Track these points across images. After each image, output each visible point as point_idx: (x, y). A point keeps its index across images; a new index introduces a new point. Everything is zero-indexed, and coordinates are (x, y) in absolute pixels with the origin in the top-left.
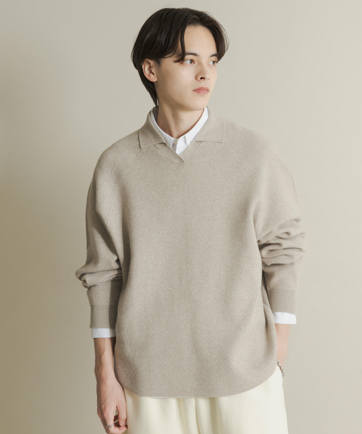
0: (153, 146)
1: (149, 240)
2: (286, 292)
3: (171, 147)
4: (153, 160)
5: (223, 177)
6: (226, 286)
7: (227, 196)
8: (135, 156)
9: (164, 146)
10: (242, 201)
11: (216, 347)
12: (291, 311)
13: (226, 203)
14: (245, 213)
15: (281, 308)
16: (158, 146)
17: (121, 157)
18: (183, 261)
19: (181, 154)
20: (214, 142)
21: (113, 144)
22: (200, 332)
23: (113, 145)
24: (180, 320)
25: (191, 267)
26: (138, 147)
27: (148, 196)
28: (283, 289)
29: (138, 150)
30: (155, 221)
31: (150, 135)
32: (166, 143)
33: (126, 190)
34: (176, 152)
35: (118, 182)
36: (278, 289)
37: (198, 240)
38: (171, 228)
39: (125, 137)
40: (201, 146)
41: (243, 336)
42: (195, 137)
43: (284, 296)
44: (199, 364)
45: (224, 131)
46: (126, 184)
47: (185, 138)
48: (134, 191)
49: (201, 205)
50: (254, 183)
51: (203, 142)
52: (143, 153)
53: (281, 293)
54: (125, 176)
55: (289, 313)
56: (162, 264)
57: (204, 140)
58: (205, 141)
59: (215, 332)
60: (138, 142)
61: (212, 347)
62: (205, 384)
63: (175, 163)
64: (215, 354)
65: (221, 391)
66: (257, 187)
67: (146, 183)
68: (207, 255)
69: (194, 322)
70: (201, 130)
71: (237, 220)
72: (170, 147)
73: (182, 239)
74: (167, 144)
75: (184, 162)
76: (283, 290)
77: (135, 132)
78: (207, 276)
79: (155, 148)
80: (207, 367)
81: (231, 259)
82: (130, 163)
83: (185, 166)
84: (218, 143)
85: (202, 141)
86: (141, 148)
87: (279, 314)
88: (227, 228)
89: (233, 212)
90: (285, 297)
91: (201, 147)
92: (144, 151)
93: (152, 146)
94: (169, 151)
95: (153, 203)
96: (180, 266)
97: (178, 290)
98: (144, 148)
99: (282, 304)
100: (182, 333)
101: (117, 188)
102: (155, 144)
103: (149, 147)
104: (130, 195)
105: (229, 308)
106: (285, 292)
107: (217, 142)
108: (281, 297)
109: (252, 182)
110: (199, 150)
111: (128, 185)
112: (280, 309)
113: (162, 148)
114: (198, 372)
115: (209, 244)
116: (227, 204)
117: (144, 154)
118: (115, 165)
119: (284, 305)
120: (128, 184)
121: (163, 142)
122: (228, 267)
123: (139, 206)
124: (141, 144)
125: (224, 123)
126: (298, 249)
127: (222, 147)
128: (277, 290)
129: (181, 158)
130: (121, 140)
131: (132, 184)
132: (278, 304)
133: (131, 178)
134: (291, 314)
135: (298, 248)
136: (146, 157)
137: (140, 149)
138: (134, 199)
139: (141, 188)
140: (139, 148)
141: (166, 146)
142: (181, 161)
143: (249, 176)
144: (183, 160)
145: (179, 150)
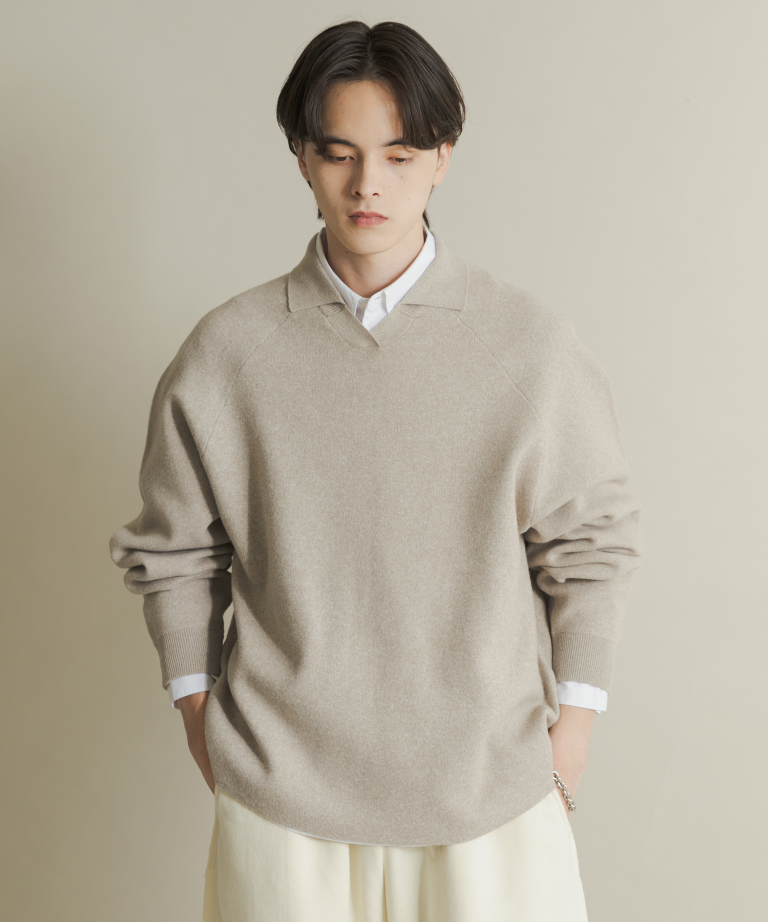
0: (317, 309)
1: (296, 507)
2: (591, 640)
3: (354, 314)
4: (313, 338)
5: (460, 383)
6: (453, 613)
7: (467, 424)
8: (277, 326)
9: (340, 310)
10: (498, 435)
11: (428, 742)
12: (597, 682)
13: (463, 437)
14: (503, 459)
15: (577, 673)
16: (326, 309)
17: (245, 327)
18: (365, 555)
19: (374, 329)
20: (444, 308)
21: (233, 298)
22: (394, 709)
23: (232, 300)
24: (354, 680)
25: (382, 569)
26: (283, 307)
27: (298, 414)
28: (585, 634)
29: (284, 314)
30: (311, 468)
31: (312, 285)
32: (344, 303)
33: (251, 396)
34: (361, 321)
35: (235, 378)
36: (575, 632)
37: (399, 513)
38: (344, 484)
39: (259, 286)
40: (417, 315)
41: (484, 720)
42: (406, 294)
43: (584, 648)
44: (387, 776)
45: (468, 287)
46: (254, 386)
47: (384, 296)
48: (270, 401)
49: (409, 439)
50: (525, 398)
51: (421, 306)
52: (293, 321)
53: (579, 641)
54: (250, 368)
55: (594, 685)
56: (321, 560)
57: (423, 304)
58: (427, 304)
59: (426, 710)
60: (285, 299)
61: (419, 741)
62: (398, 818)
63: (359, 348)
64: (423, 756)
65: (431, 832)
66: (532, 407)
67: (296, 386)
68: (417, 546)
69: (382, 685)
70: (418, 280)
71: (484, 475)
72: (352, 313)
73: (365, 509)
74: (346, 306)
75: (379, 347)
76: (584, 636)
77: (281, 278)
78: (415, 589)
79: (320, 313)
80: (405, 784)
81: (467, 556)
82: (263, 340)
83: (380, 356)
84: (454, 311)
85: (419, 304)
86: (289, 310)
87: (571, 685)
88: (463, 490)
89: (477, 458)
90: (587, 651)
91: (417, 318)
92: (296, 317)
93: (314, 307)
94: (349, 321)
95: (308, 429)
96: (359, 565)
97: (352, 617)
98: (296, 310)
99: (580, 665)
100: (356, 708)
101: (231, 390)
102: (319, 305)
103: (306, 309)
104: (261, 409)
105: (457, 660)
106: (588, 639)
107: (451, 310)
108: (580, 650)
109: (522, 397)
110: (413, 323)
111: (256, 387)
112: (574, 676)
113: (334, 313)
114: (384, 791)
115: (423, 523)
116: (466, 440)
117: (296, 324)
118: (230, 342)
119: (584, 667)
120: (257, 384)
121: (338, 301)
122: (460, 573)
123: (278, 433)
124: (290, 302)
125: (468, 270)
126: (626, 549)
127: (460, 319)
128: (572, 635)
129: (374, 338)
130: (249, 291)
131: (265, 386)
132: (571, 664)
133: (265, 373)
134: (598, 689)
135: (626, 547)
136: (299, 330)
137: (287, 314)
138: (268, 419)
139: (284, 397)
140: (286, 309)
141: (343, 311)
142: (373, 344)
143: (516, 385)
144: (378, 343)
145: (369, 321)
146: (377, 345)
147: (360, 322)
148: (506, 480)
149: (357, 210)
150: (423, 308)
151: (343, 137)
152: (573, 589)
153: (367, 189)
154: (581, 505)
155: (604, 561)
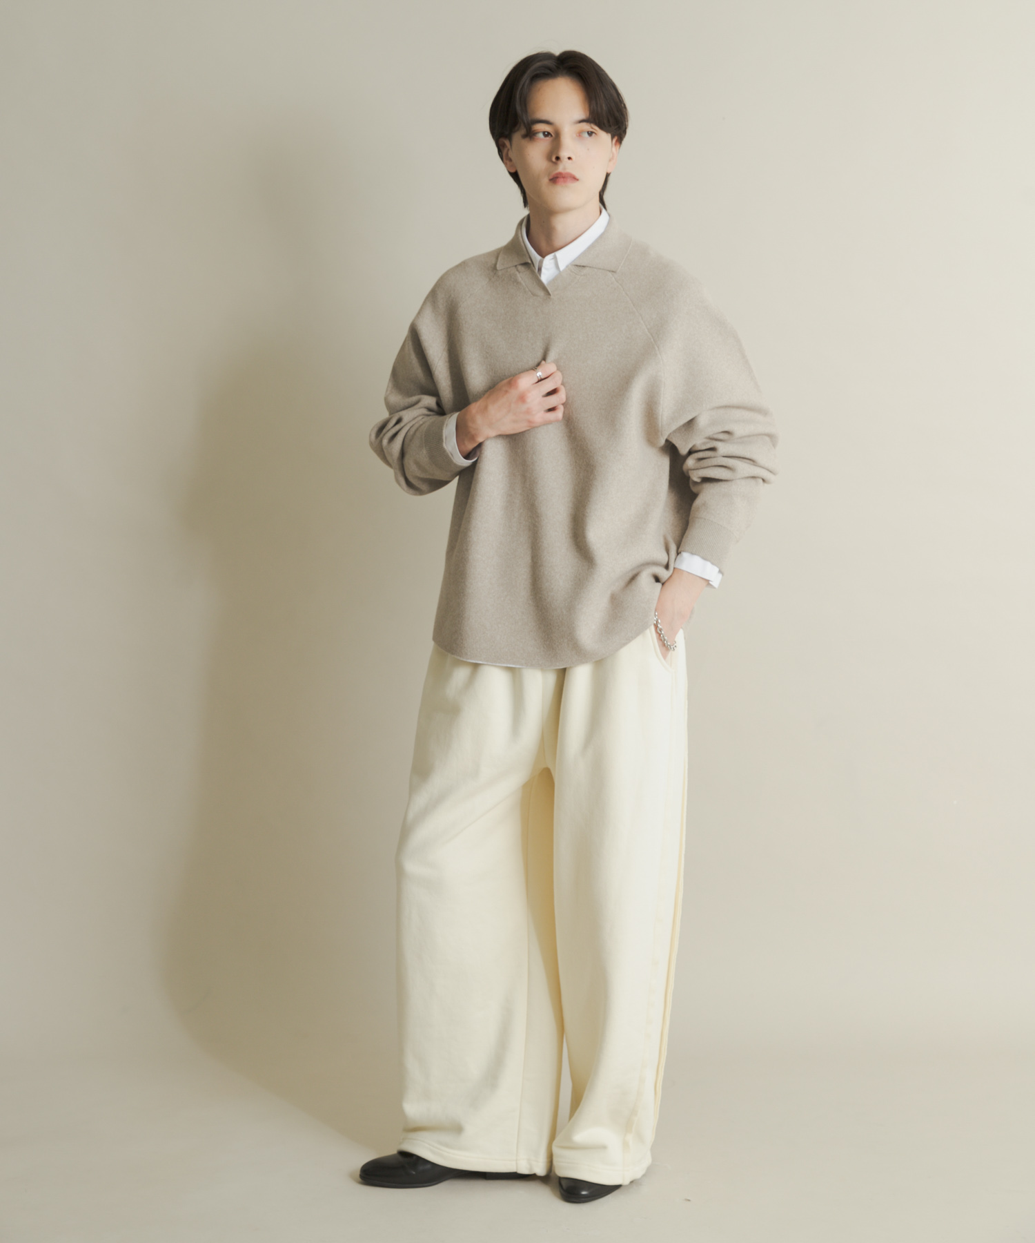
0: (512, 267)
3: (535, 270)
4: (508, 289)
8: (488, 282)
9: (527, 268)
14: (627, 383)
16: (520, 268)
19: (550, 282)
20: (603, 269)
26: (494, 267)
29: (492, 272)
32: (530, 262)
34: (540, 275)
40: (584, 274)
42: (575, 258)
45: (626, 255)
47: (555, 258)
52: (498, 277)
57: (589, 265)
58: (591, 266)
60: (496, 261)
63: (538, 295)
70: (587, 248)
74: (531, 265)
75: (551, 296)
79: (514, 270)
82: (476, 291)
83: (551, 302)
84: (610, 272)
85: (587, 265)
86: (496, 269)
92: (499, 273)
94: (532, 276)
98: (500, 268)
102: (516, 264)
103: (507, 268)
110: (580, 280)
113: (524, 270)
121: (527, 262)
124: (497, 265)
125: (632, 244)
127: (615, 278)
129: (548, 289)
136: (501, 283)
137: (495, 271)
141: (529, 268)
142: (547, 294)
143: (648, 329)
144: (550, 292)
145: (546, 276)
146: (549, 294)
147: (538, 275)
148: (628, 399)
149: (557, 172)
150: (587, 269)
151: (544, 118)
152: (707, 486)
153: (564, 154)
154: (703, 421)
155: (724, 464)
